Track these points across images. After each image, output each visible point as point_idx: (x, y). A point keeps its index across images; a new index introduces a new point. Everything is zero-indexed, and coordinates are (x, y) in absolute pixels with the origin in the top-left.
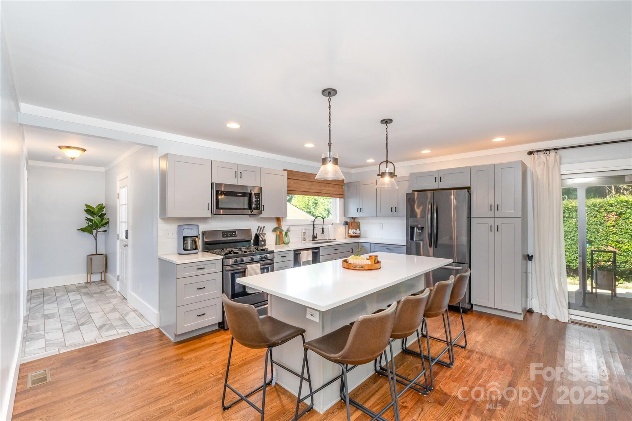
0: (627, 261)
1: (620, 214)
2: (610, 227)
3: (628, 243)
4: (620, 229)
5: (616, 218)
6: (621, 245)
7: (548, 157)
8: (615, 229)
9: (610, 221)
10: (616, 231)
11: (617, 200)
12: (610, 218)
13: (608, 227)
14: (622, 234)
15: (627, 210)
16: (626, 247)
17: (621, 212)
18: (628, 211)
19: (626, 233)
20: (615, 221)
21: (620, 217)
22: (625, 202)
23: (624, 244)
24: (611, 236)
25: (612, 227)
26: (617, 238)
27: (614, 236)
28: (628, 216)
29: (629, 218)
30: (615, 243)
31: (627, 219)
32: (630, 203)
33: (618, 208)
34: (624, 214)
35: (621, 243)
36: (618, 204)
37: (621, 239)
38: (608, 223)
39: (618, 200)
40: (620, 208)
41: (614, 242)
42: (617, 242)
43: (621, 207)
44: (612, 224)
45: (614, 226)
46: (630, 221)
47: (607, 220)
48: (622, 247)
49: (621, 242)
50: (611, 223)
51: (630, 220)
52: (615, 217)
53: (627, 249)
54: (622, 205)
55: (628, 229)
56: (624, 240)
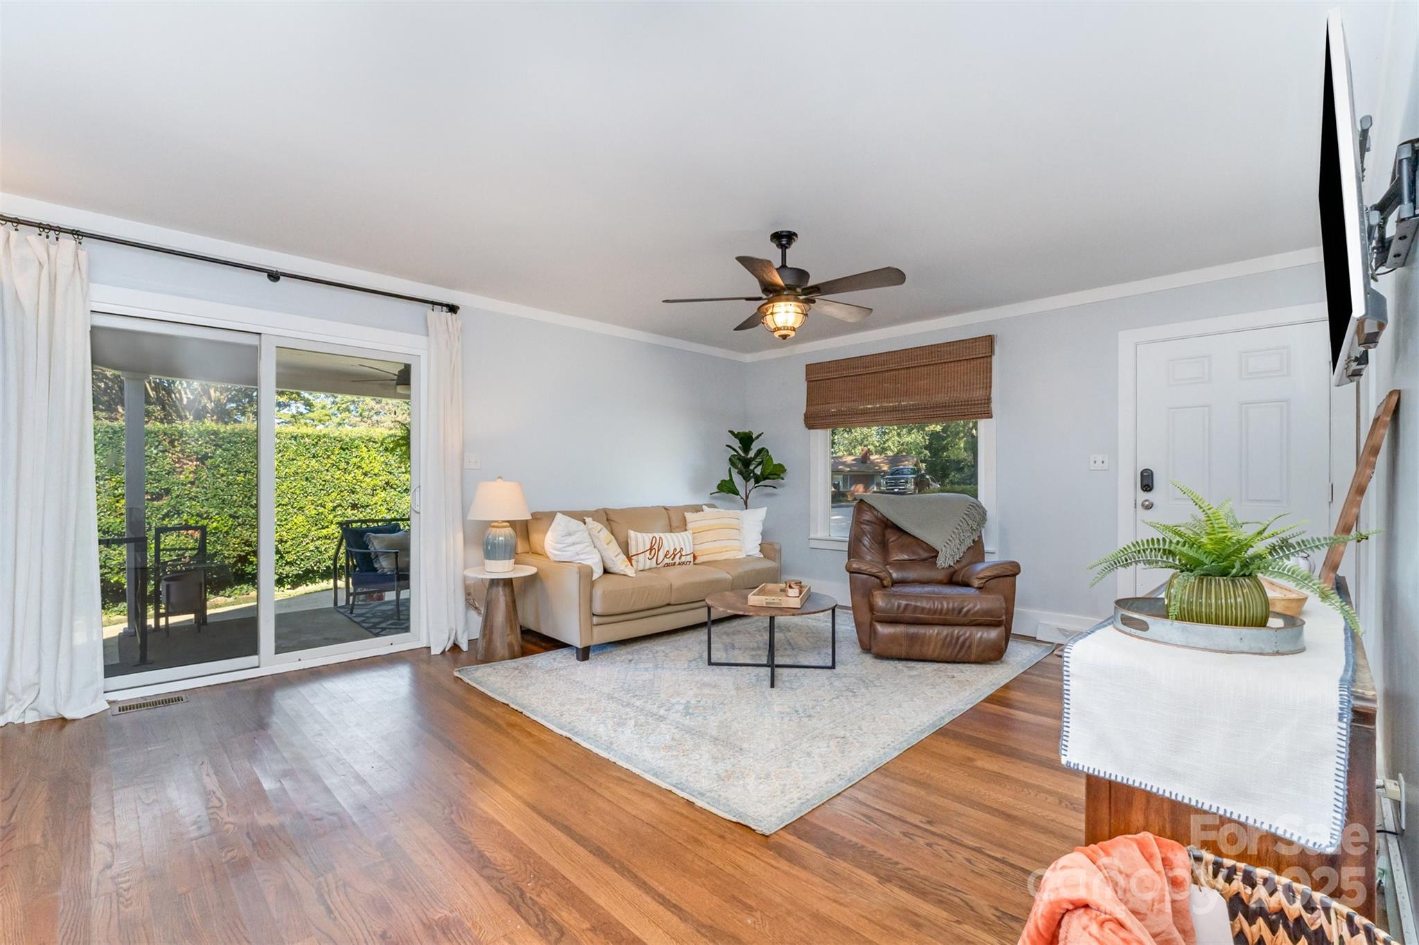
0: (216, 552)
1: (203, 459)
2: (185, 485)
3: (217, 516)
4: (203, 488)
5: (196, 466)
6: (205, 522)
7: (53, 249)
8: (194, 489)
9: (186, 473)
10: (197, 492)
11: (199, 430)
12: (185, 467)
13: (183, 484)
14: (207, 500)
15: (215, 450)
16: (215, 525)
17: (207, 453)
18: (218, 452)
19: (215, 496)
20: (194, 472)
21: (203, 464)
22: (212, 434)
23: (211, 518)
24: (188, 504)
25: (189, 485)
26: (199, 508)
27: (194, 503)
28: (217, 462)
29: (219, 466)
30: (195, 517)
31: (216, 467)
32: (221, 436)
33: (201, 445)
34: (211, 457)
35: (205, 519)
36: (201, 437)
37: (205, 509)
38: (182, 476)
39: (201, 429)
40: (204, 445)
41: (193, 516)
42: (198, 515)
43: (206, 443)
44: (189, 479)
45: (192, 483)
46: (221, 472)
47: (178, 470)
48: (208, 524)
49: (205, 516)
50: (188, 477)
51: (222, 469)
52: (195, 463)
53: (216, 528)
54: (208, 439)
55: (217, 489)
56: (211, 510)
